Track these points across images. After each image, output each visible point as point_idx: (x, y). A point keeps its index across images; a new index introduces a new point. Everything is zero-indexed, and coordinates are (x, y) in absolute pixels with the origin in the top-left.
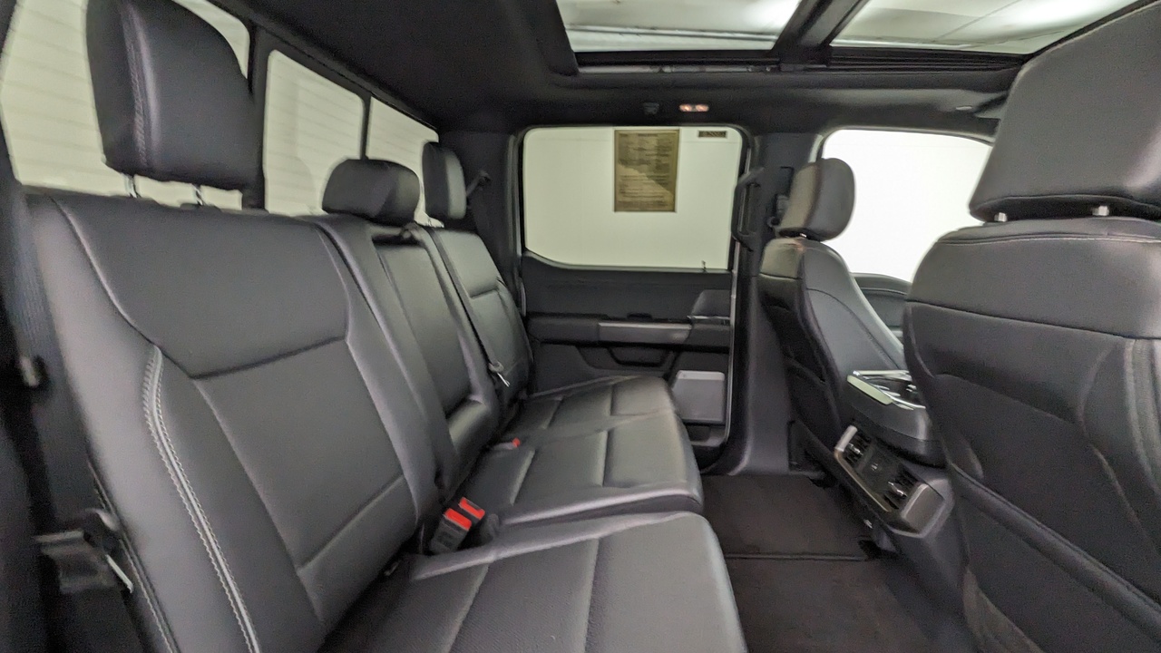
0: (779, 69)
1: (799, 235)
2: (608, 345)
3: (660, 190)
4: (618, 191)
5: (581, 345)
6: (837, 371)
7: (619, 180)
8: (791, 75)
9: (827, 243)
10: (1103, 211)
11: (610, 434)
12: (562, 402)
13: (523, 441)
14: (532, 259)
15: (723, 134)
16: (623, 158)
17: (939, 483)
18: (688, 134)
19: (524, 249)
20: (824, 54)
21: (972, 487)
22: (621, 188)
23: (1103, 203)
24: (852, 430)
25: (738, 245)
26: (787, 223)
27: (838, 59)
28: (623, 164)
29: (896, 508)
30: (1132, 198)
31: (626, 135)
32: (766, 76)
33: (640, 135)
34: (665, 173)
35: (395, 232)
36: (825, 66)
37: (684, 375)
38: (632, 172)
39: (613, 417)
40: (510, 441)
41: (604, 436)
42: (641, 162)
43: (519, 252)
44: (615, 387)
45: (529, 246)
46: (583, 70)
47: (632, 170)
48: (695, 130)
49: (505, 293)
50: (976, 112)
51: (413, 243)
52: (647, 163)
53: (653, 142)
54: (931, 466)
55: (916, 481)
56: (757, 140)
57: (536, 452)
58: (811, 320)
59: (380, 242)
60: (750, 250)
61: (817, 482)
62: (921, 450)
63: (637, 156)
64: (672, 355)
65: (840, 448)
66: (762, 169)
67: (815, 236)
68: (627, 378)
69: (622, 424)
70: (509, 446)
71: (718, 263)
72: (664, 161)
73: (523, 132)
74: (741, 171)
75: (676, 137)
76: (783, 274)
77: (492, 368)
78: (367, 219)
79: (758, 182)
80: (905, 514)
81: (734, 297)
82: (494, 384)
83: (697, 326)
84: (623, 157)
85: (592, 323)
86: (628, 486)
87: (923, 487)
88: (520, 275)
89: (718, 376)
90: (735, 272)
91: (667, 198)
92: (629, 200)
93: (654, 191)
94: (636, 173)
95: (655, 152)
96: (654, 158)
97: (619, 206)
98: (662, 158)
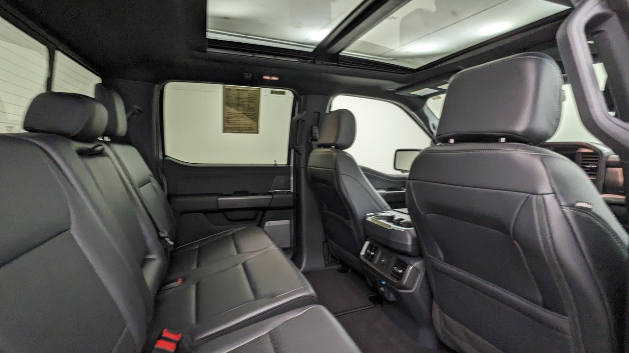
0: (314, 62)
1: (331, 147)
2: (223, 211)
3: (250, 121)
4: (225, 121)
5: (206, 212)
6: (357, 214)
7: (226, 114)
8: (319, 66)
9: (346, 151)
10: (503, 140)
11: (244, 265)
12: (199, 249)
13: (184, 280)
14: (170, 160)
15: (283, 93)
16: (227, 103)
17: (417, 264)
18: (265, 92)
19: (164, 156)
20: (336, 58)
21: (440, 264)
22: (226, 119)
23: (503, 137)
24: (367, 243)
25: (293, 151)
26: (322, 141)
27: (342, 61)
28: (228, 106)
29: (399, 280)
30: (518, 135)
31: (230, 89)
32: (307, 65)
33: (238, 90)
34: (253, 113)
35: (90, 146)
36: (336, 64)
37: (269, 224)
38: (233, 110)
39: (239, 255)
40: (176, 280)
41: (240, 267)
42: (238, 105)
43: (161, 157)
44: (233, 235)
45: (168, 153)
46: (209, 50)
47: (233, 109)
48: (269, 90)
49: (155, 183)
50: (396, 91)
51: (101, 154)
52: (243, 106)
53: (245, 95)
54: (414, 256)
55: (407, 265)
56: (302, 97)
57: (197, 285)
58: (344, 190)
59: (82, 153)
60: (300, 154)
61: (340, 271)
62: (410, 250)
63: (235, 102)
64: (261, 213)
65: (363, 253)
66: (305, 112)
67: (340, 147)
68: (239, 229)
69: (250, 258)
70: (175, 284)
71: (282, 160)
72: (252, 105)
73: (165, 83)
74: (293, 115)
75: (259, 92)
76: (324, 167)
77: (162, 235)
78: (70, 138)
79: (303, 119)
80: (405, 281)
81: (292, 178)
82: (163, 245)
83: (275, 196)
85: (213, 198)
86: (273, 297)
87: (411, 268)
88: (163, 172)
89: (287, 222)
90: (292, 165)
91: (254, 126)
92: (231, 126)
93: (246, 121)
94: (236, 111)
95: (247, 100)
96: (247, 103)
97: (226, 130)
98: (251, 104)
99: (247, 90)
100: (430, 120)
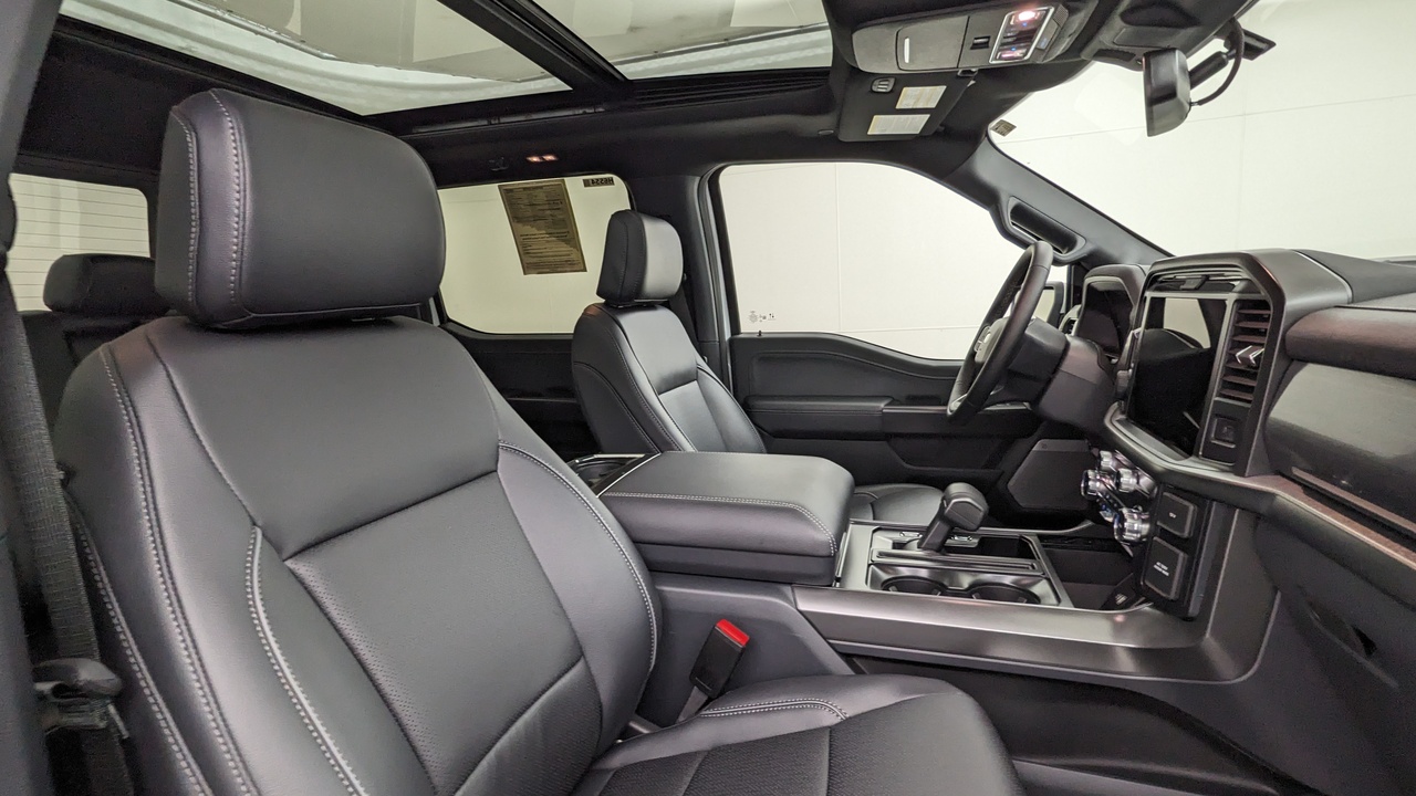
3: (564, 248)
4: (522, 252)
7: (520, 239)
15: (607, 182)
16: (515, 217)
18: (574, 185)
19: (445, 319)
22: (523, 248)
28: (517, 221)
31: (511, 190)
33: (525, 189)
34: (565, 229)
38: (528, 229)
42: (536, 218)
45: (451, 313)
47: (530, 228)
48: (580, 180)
50: (838, 136)
52: (542, 218)
53: (541, 196)
63: (529, 212)
72: (559, 215)
75: (563, 188)
84: (516, 214)
91: (574, 256)
92: (535, 260)
93: (559, 250)
94: (534, 231)
95: (547, 207)
96: (548, 212)
97: (528, 268)
98: (556, 212)
99: (541, 187)
100: (1004, 198)
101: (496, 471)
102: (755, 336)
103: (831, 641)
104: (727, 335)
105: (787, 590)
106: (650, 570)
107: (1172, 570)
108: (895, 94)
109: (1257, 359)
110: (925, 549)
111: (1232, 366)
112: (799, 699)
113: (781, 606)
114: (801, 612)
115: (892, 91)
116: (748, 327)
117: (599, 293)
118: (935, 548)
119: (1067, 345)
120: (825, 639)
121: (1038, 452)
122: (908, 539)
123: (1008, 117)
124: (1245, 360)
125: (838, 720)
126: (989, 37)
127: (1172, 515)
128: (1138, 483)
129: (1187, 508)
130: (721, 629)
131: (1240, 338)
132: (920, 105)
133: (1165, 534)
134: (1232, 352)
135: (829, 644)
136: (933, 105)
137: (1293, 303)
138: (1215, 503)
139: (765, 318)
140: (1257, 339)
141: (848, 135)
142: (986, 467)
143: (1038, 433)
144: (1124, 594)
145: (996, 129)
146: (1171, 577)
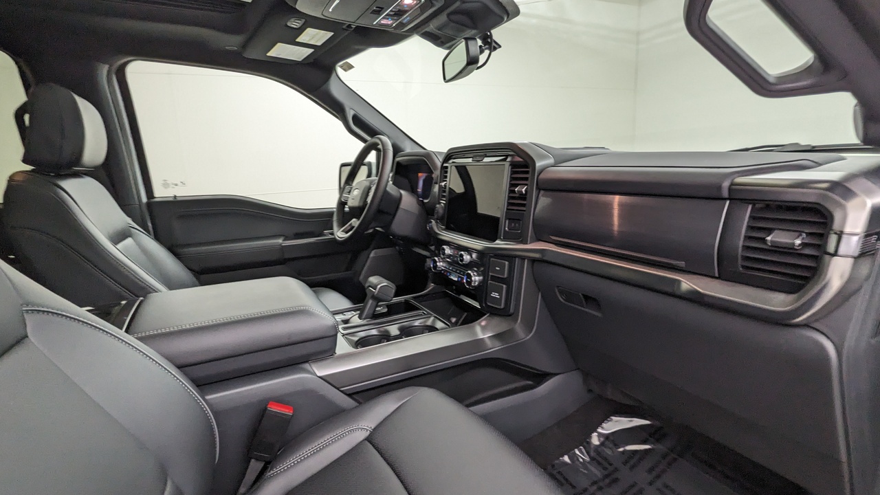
50: (242, 52)
100: (347, 109)
101: (27, 336)
102: (171, 199)
103: (342, 389)
104: (144, 199)
105: (307, 366)
106: (198, 386)
107: (500, 295)
108: (300, 31)
109: (526, 191)
110: (365, 319)
111: (512, 195)
112: (339, 431)
113: (306, 378)
114: (319, 377)
115: (300, 28)
116: (160, 192)
117: (25, 161)
118: (371, 316)
119: (401, 194)
120: (338, 389)
121: (373, 257)
122: (350, 316)
123: (350, 60)
124: (520, 192)
125: (368, 433)
126: (382, 8)
127: (497, 268)
128: (472, 257)
129: (505, 263)
130: (273, 408)
131: (513, 182)
132: (312, 42)
133: (493, 278)
134: (512, 189)
135: (342, 391)
136: (319, 44)
137: (539, 164)
138: (517, 259)
139: (176, 185)
140: (525, 182)
141: (252, 54)
142: (347, 270)
143: (372, 246)
144: (455, 317)
145: (341, 67)
146: (501, 297)
